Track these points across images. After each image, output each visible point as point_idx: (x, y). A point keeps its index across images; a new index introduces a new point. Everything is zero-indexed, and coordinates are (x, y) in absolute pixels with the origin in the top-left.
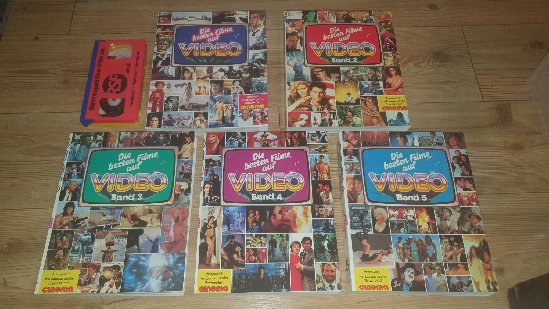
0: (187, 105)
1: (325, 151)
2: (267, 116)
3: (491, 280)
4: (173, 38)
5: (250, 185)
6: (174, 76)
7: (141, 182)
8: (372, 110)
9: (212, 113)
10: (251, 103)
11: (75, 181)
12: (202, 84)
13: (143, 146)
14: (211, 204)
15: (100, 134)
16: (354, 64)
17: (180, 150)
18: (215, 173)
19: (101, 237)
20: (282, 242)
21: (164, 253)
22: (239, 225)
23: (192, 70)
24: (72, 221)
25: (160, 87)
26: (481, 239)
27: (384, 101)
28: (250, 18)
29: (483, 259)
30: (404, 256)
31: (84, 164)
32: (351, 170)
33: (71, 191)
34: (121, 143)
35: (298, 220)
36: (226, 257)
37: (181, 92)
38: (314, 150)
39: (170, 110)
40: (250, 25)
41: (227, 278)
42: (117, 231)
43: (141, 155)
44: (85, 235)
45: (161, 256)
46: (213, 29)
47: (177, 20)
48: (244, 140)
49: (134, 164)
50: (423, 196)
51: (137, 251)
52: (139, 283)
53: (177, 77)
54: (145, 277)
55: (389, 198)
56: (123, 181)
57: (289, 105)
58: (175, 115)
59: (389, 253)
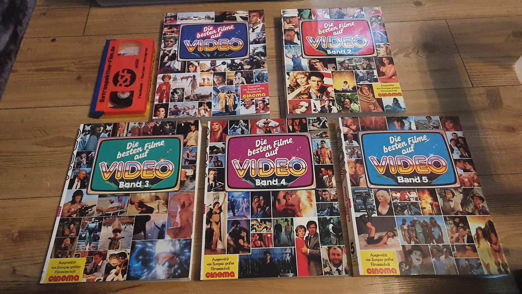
0: (192, 96)
1: (325, 137)
2: (268, 104)
3: (501, 262)
4: (179, 36)
5: (253, 171)
6: (180, 70)
7: (148, 169)
8: (368, 96)
9: (215, 103)
10: (252, 92)
11: (84, 170)
12: (206, 76)
13: (150, 135)
14: (216, 190)
15: (110, 125)
16: (349, 55)
17: (185, 138)
18: (219, 159)
19: (108, 224)
20: (287, 227)
21: (170, 239)
22: (244, 211)
23: (196, 64)
24: (80, 209)
25: (166, 80)
26: (487, 220)
27: (379, 89)
28: (249, 16)
29: (490, 241)
30: (410, 238)
31: (93, 153)
32: (352, 154)
33: (80, 179)
34: (129, 133)
35: (303, 205)
36: (232, 243)
37: (186, 85)
38: (315, 135)
39: (176, 101)
40: (250, 23)
41: (233, 263)
42: (124, 218)
43: (148, 144)
44: (93, 223)
45: (168, 242)
46: (215, 27)
47: (182, 20)
48: (247, 127)
49: (142, 152)
50: (423, 178)
51: (144, 238)
52: (145, 270)
53: (183, 71)
54: (151, 264)
55: (391, 181)
56: (131, 169)
57: (289, 94)
58: (180, 105)
59: (395, 235)
